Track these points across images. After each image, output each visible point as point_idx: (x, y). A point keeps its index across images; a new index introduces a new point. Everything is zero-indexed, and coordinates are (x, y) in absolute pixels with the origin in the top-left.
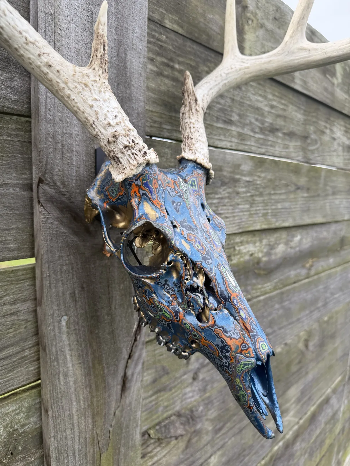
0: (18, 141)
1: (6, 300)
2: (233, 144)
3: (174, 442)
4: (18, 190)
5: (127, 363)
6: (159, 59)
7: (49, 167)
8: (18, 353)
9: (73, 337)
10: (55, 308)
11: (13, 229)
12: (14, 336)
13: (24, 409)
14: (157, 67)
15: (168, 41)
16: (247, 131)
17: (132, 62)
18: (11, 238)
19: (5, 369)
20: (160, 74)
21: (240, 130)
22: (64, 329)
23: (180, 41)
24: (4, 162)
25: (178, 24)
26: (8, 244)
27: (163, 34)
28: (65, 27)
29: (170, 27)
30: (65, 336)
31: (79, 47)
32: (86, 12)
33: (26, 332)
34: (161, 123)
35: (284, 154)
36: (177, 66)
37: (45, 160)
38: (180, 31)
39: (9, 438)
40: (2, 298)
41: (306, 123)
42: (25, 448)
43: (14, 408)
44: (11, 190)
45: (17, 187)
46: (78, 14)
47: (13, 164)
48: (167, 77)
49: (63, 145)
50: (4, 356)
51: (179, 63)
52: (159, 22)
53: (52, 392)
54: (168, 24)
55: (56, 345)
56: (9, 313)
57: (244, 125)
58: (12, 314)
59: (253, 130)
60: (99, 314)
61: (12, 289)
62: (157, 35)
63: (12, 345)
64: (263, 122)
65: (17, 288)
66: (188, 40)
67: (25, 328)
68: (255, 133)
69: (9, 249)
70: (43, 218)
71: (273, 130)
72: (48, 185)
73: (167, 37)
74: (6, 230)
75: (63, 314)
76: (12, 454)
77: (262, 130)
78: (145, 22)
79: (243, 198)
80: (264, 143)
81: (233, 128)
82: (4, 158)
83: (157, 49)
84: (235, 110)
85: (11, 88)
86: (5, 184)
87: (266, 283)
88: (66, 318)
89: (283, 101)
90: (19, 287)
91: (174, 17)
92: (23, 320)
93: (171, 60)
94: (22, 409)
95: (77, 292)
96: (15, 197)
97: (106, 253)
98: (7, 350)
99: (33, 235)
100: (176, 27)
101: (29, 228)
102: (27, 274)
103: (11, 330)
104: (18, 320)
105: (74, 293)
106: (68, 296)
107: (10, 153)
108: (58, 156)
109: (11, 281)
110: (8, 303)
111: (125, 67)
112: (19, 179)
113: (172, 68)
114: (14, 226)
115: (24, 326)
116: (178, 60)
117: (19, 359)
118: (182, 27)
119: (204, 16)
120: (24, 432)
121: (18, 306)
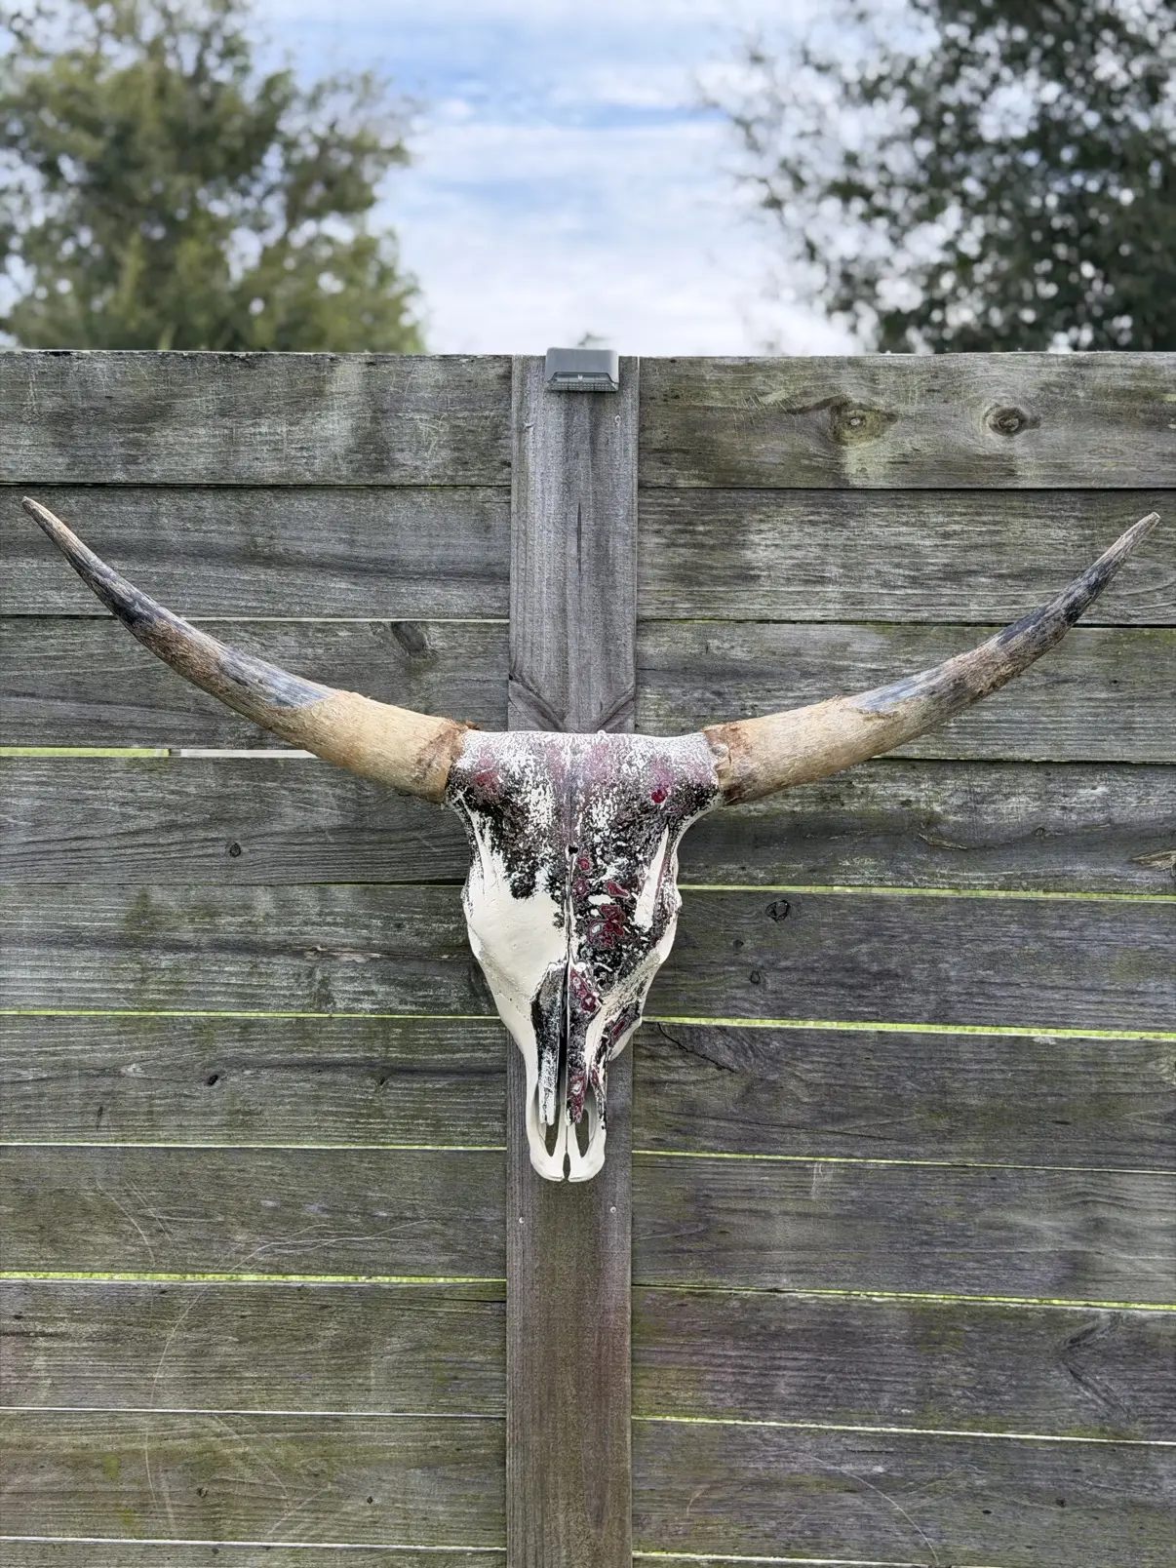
6: (669, 528)
14: (667, 538)
15: (684, 503)
16: (868, 588)
17: (615, 547)
20: (672, 545)
21: (846, 589)
23: (705, 496)
25: (699, 477)
27: (676, 497)
36: (701, 528)
38: (704, 484)
48: (684, 546)
54: (682, 483)
57: (859, 580)
59: (886, 585)
62: (665, 501)
64: (917, 567)
66: (719, 491)
68: (895, 587)
71: (956, 575)
81: (829, 588)
84: (831, 560)
89: (985, 518)
91: (693, 472)
93: (690, 523)
100: (695, 483)
111: (606, 555)
113: (693, 533)
118: (706, 479)
119: (747, 451)
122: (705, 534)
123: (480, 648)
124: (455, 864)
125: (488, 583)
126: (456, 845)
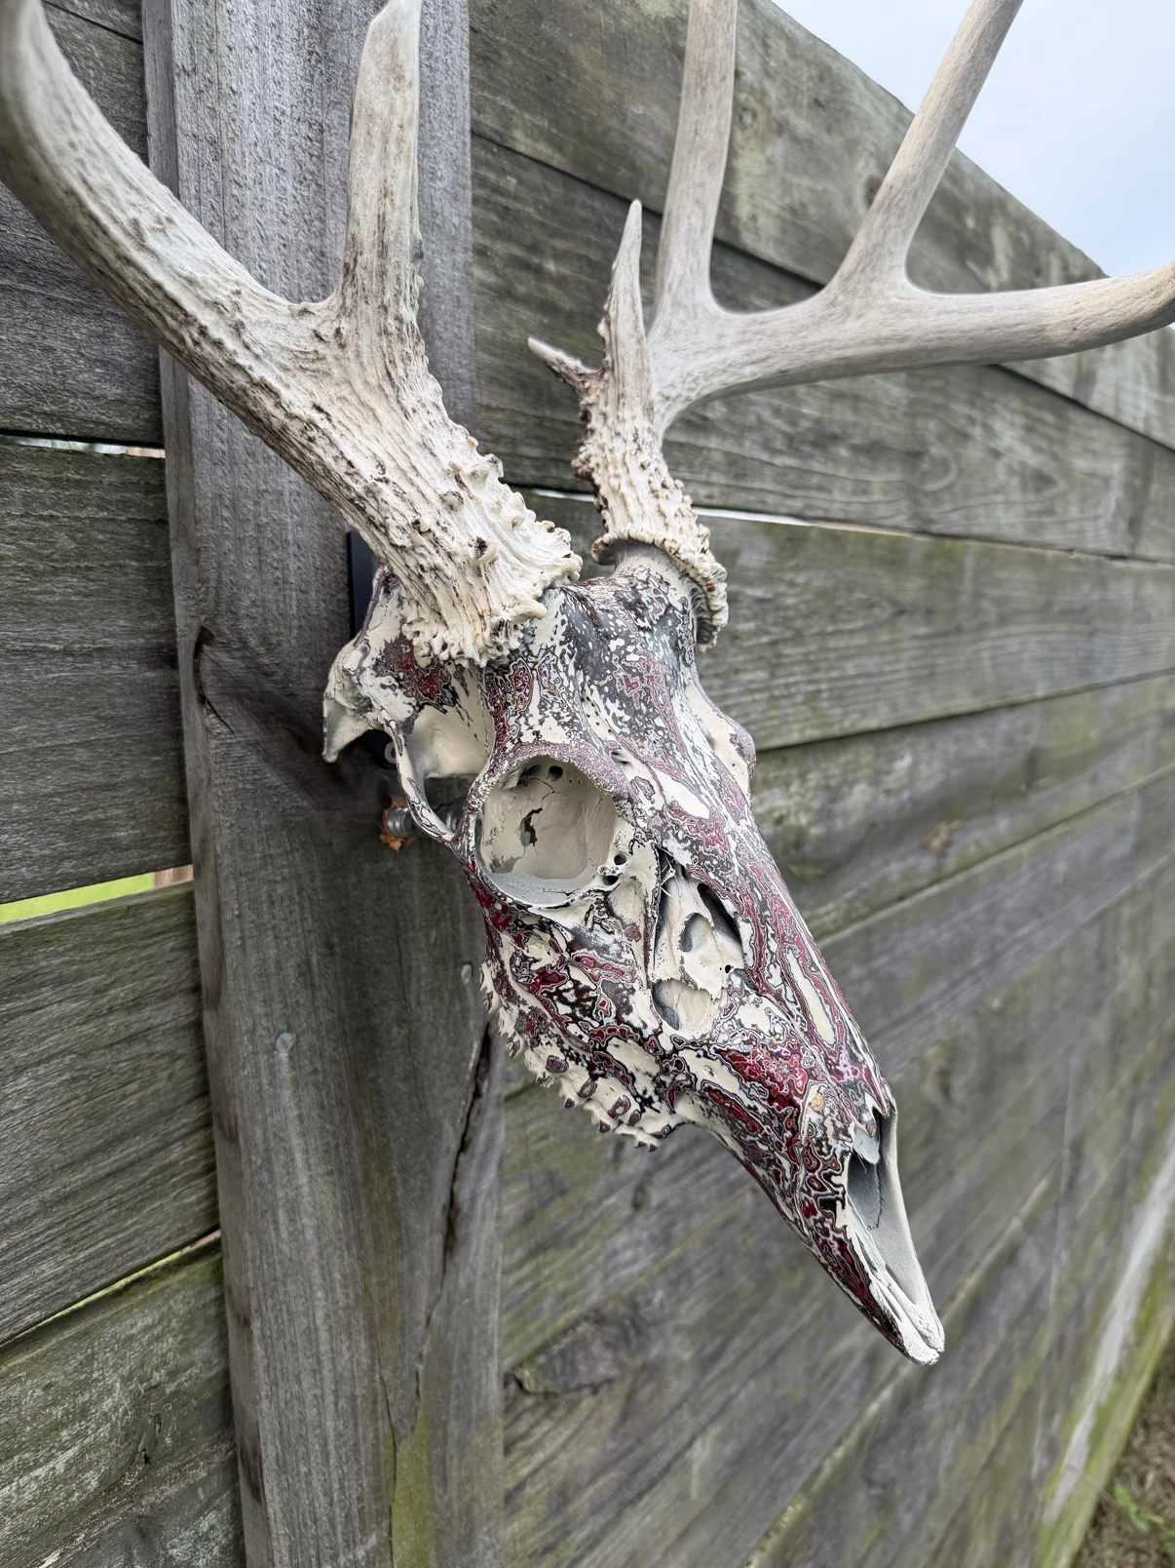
0: (129, 520)
1: (116, 997)
2: (716, 491)
3: (587, 1402)
4: (133, 665)
5: (457, 1164)
6: (501, 248)
7: (225, 594)
8: (152, 1153)
9: (310, 1096)
10: (259, 1009)
11: (125, 782)
12: (141, 1105)
13: (174, 1323)
14: (496, 271)
15: (524, 193)
16: (750, 449)
18: (120, 812)
19: (120, 1203)
20: (504, 293)
21: (729, 446)
22: (285, 1072)
23: (557, 190)
24: (93, 587)
25: (550, 140)
26: (114, 828)
27: (510, 174)
28: (251, 175)
29: (529, 152)
30: (286, 1094)
31: (289, 231)
32: (304, 128)
33: (173, 1089)
34: (514, 442)
35: (855, 510)
36: (550, 266)
37: (213, 575)
38: (557, 160)
39: (138, 1414)
40: (105, 991)
41: (914, 410)
42: (181, 1440)
43: (149, 1320)
44: (115, 669)
45: (129, 658)
46: (284, 135)
47: (117, 591)
48: (526, 301)
49: (259, 527)
50: (115, 1165)
51: (558, 256)
52: (498, 139)
53: (258, 1263)
54: (522, 142)
55: (265, 1121)
56: (123, 1035)
57: (741, 432)
58: (132, 1039)
59: (767, 446)
60: (376, 1021)
61: (131, 963)
62: (492, 176)
63: (135, 1131)
64: (793, 419)
65: (143, 959)
66: (578, 186)
67: (170, 1077)
68: (775, 452)
69: (117, 847)
70: (217, 747)
71: (824, 440)
72: (226, 647)
73: (520, 182)
74: (108, 787)
75: (281, 1026)
76: (147, 1460)
77: (793, 443)
78: (464, 143)
79: (749, 650)
80: (797, 481)
81: (713, 443)
82: (92, 575)
83: (494, 218)
85: (104, 364)
86: (98, 650)
87: (822, 904)
88: (287, 1037)
90: (149, 957)
91: (538, 121)
92: (163, 1056)
93: (534, 248)
94: (170, 1322)
95: (314, 959)
96: (127, 689)
97: (389, 840)
98: (121, 1147)
99: (182, 800)
100: (543, 150)
101: (168, 779)
102: (170, 917)
103: (132, 1087)
104: (150, 1055)
105: (308, 962)
106: (291, 973)
107: (107, 559)
108: (249, 561)
109: (127, 939)
110: (122, 1004)
112: (134, 633)
113: (539, 272)
114: (128, 775)
115: (165, 1074)
116: (554, 249)
117: (155, 1173)
118: (559, 148)
119: (619, 110)
120: (176, 1393)
121: (146, 1012)
122: (560, 281)
123: (63, 540)
124: (47, 1269)
125: (73, 310)
126: (46, 1208)
